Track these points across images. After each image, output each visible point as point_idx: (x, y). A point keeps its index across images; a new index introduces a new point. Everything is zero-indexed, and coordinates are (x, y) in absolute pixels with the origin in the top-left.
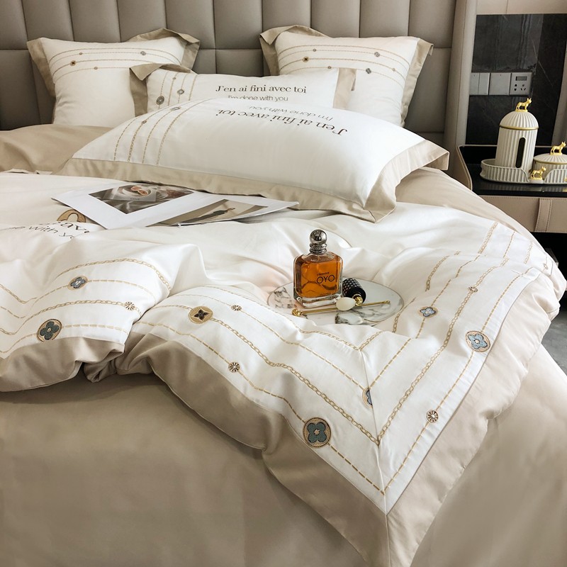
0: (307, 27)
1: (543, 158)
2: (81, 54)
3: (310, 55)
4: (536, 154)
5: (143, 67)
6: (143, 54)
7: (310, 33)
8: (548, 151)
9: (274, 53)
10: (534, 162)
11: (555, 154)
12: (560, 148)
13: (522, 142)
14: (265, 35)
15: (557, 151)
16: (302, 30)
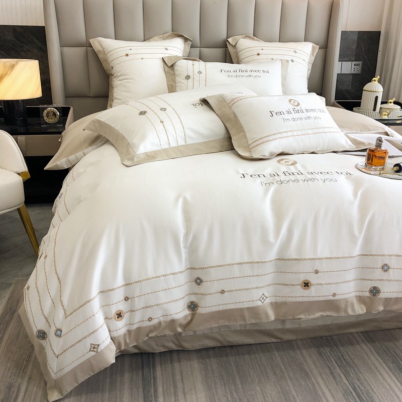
0: (252, 36)
1: (384, 106)
2: (131, 49)
3: (260, 52)
4: (381, 104)
5: (170, 58)
6: (166, 49)
7: (253, 39)
8: (386, 103)
9: (235, 50)
10: (381, 108)
11: (390, 104)
12: (392, 101)
13: (377, 97)
14: (230, 40)
15: (391, 103)
16: (250, 37)
